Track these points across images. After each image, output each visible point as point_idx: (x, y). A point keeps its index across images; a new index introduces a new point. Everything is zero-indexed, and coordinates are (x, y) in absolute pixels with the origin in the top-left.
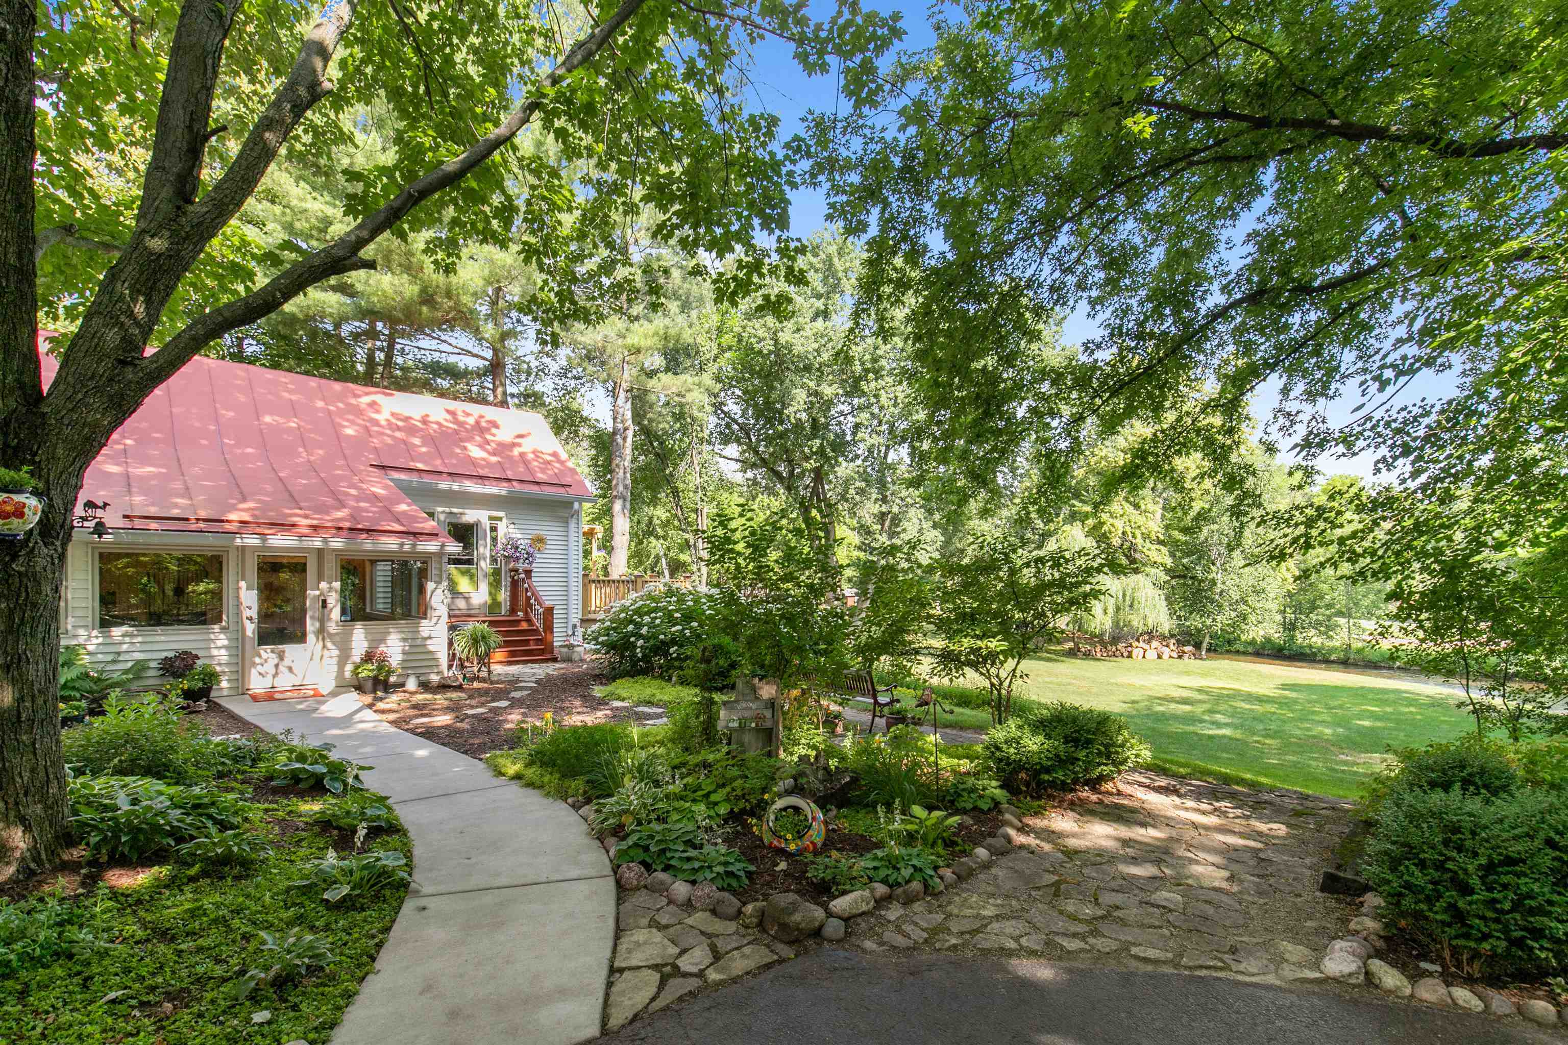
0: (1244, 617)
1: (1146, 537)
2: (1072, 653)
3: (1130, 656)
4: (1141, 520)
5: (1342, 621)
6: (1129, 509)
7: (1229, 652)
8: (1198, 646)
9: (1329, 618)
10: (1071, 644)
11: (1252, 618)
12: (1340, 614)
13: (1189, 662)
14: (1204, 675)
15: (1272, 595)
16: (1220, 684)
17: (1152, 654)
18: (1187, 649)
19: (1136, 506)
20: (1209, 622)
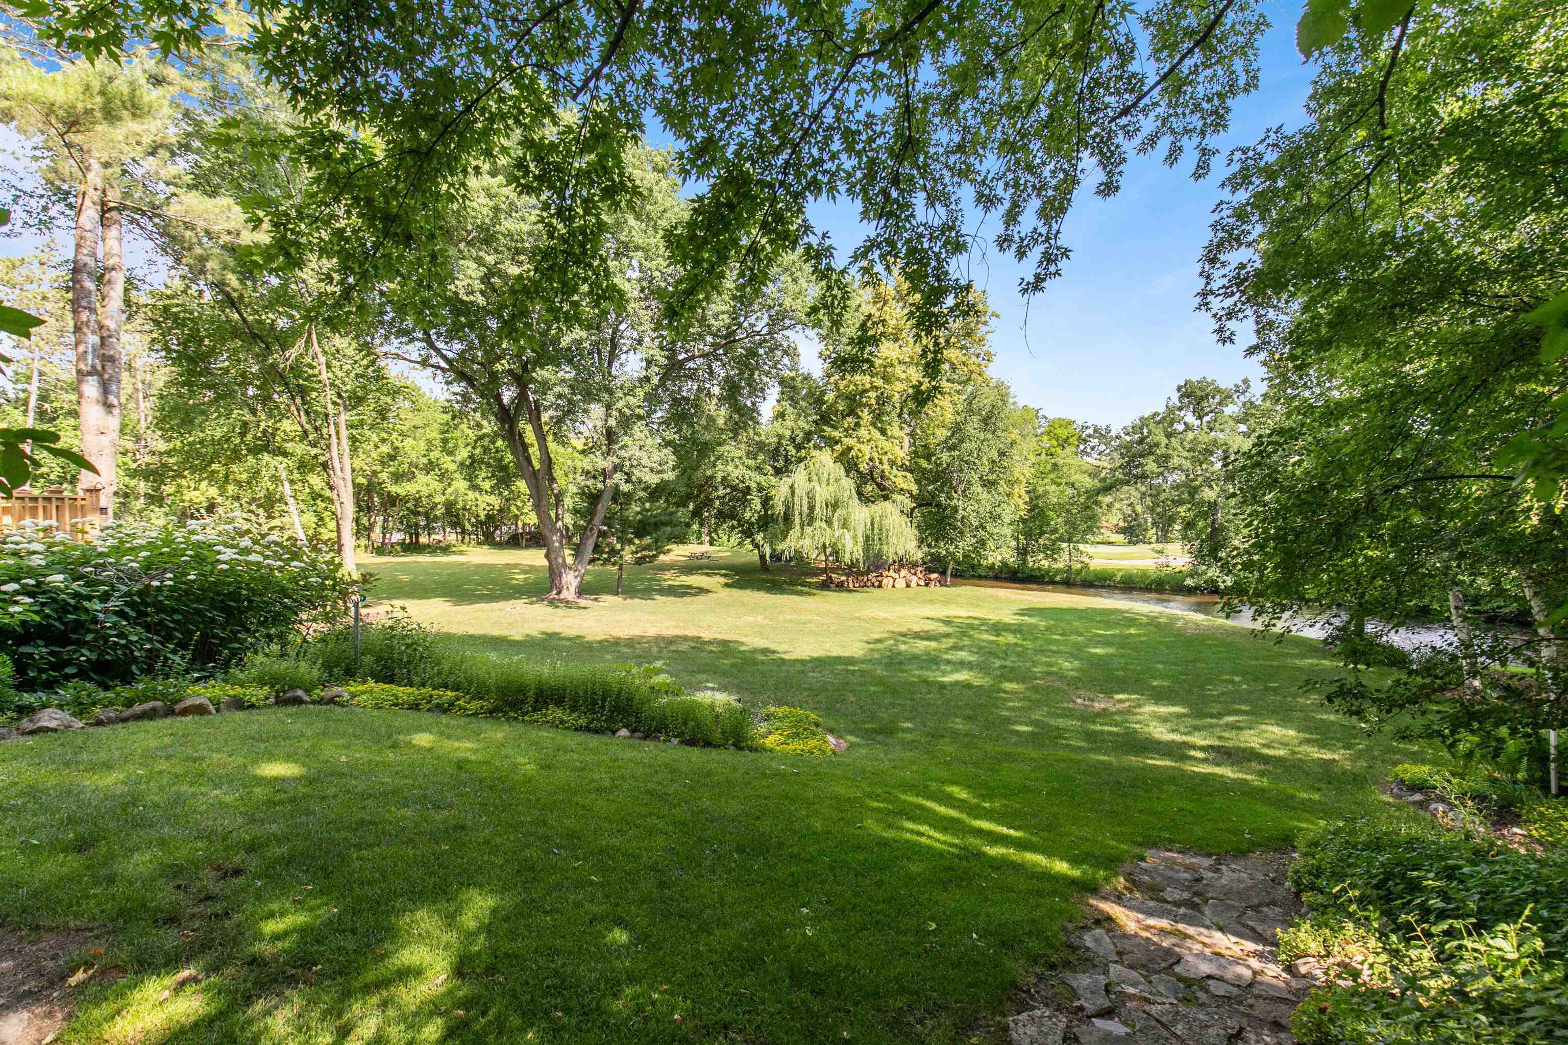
0: (982, 543)
1: (892, 463)
2: (825, 586)
3: (880, 586)
4: (887, 446)
5: (1064, 545)
6: (876, 434)
7: (973, 577)
8: (943, 573)
9: (1054, 542)
10: (824, 577)
11: (991, 544)
12: (1061, 539)
13: (936, 590)
14: (947, 602)
15: (1007, 521)
16: (964, 614)
17: (901, 584)
18: (934, 576)
19: (883, 432)
20: (952, 548)
